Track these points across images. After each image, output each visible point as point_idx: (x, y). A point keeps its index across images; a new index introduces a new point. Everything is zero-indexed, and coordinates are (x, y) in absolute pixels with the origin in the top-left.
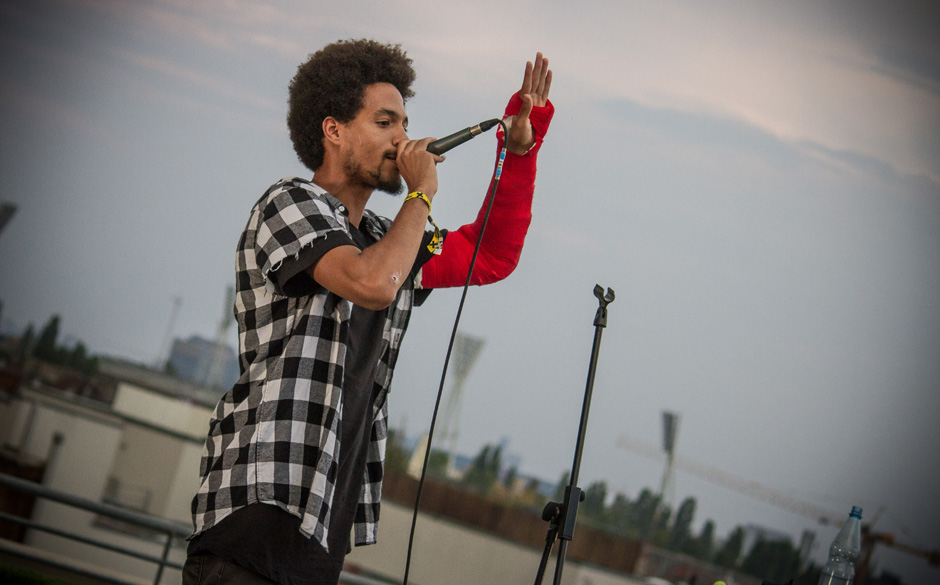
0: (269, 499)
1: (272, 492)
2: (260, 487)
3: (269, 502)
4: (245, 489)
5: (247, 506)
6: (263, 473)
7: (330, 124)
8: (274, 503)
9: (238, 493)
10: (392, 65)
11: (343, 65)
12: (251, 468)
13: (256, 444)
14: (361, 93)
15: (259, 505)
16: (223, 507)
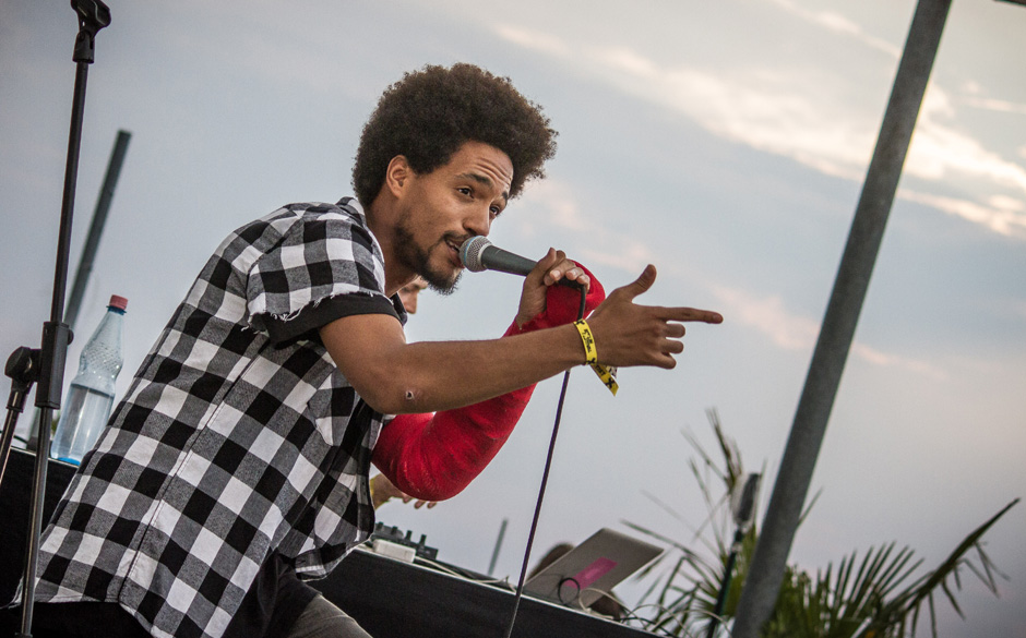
0: (130, 605)
1: (138, 600)
2: (128, 586)
3: (128, 609)
4: (110, 577)
5: (103, 602)
6: (139, 568)
7: (398, 166)
8: (133, 612)
9: (99, 579)
10: (513, 128)
11: (450, 100)
12: (129, 554)
13: (148, 527)
14: (454, 147)
15: (117, 606)
16: (72, 586)
